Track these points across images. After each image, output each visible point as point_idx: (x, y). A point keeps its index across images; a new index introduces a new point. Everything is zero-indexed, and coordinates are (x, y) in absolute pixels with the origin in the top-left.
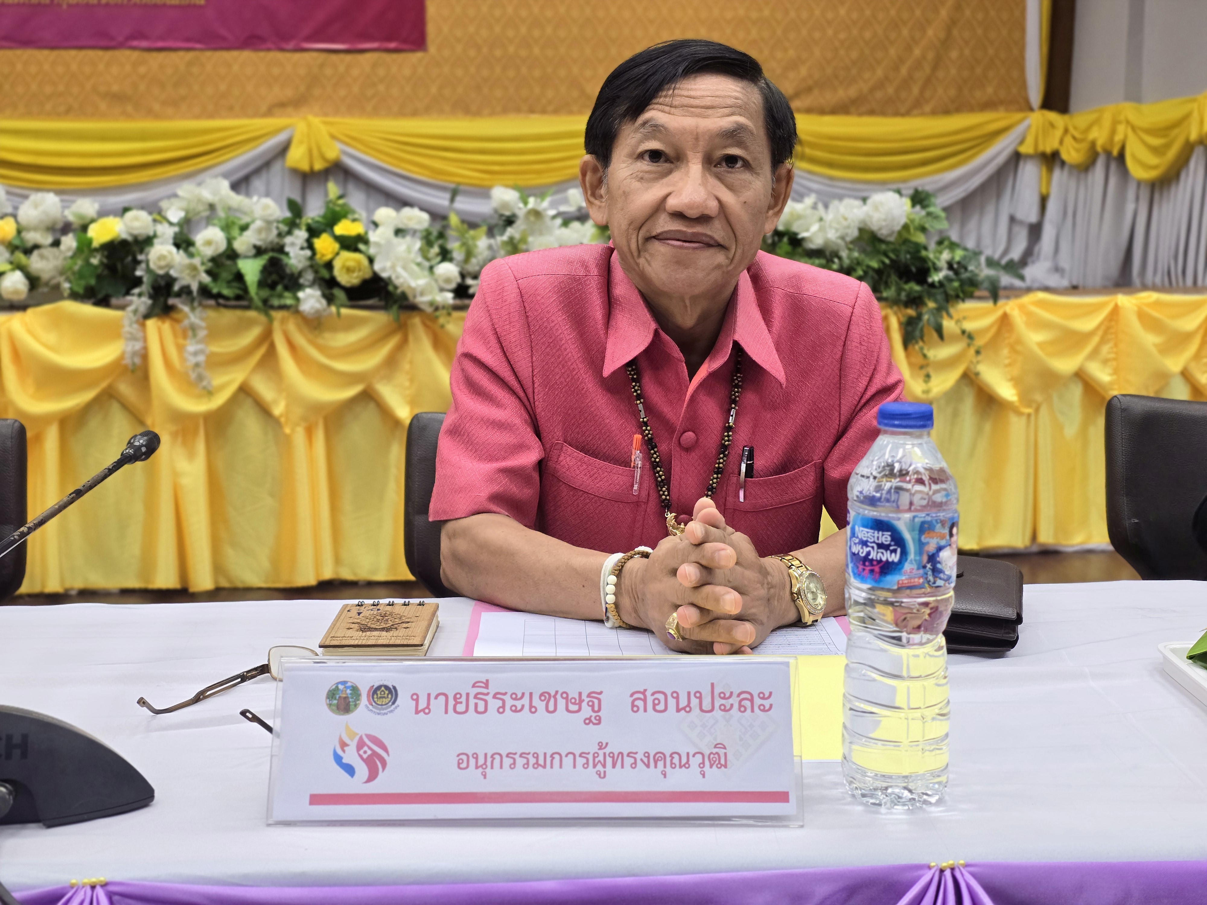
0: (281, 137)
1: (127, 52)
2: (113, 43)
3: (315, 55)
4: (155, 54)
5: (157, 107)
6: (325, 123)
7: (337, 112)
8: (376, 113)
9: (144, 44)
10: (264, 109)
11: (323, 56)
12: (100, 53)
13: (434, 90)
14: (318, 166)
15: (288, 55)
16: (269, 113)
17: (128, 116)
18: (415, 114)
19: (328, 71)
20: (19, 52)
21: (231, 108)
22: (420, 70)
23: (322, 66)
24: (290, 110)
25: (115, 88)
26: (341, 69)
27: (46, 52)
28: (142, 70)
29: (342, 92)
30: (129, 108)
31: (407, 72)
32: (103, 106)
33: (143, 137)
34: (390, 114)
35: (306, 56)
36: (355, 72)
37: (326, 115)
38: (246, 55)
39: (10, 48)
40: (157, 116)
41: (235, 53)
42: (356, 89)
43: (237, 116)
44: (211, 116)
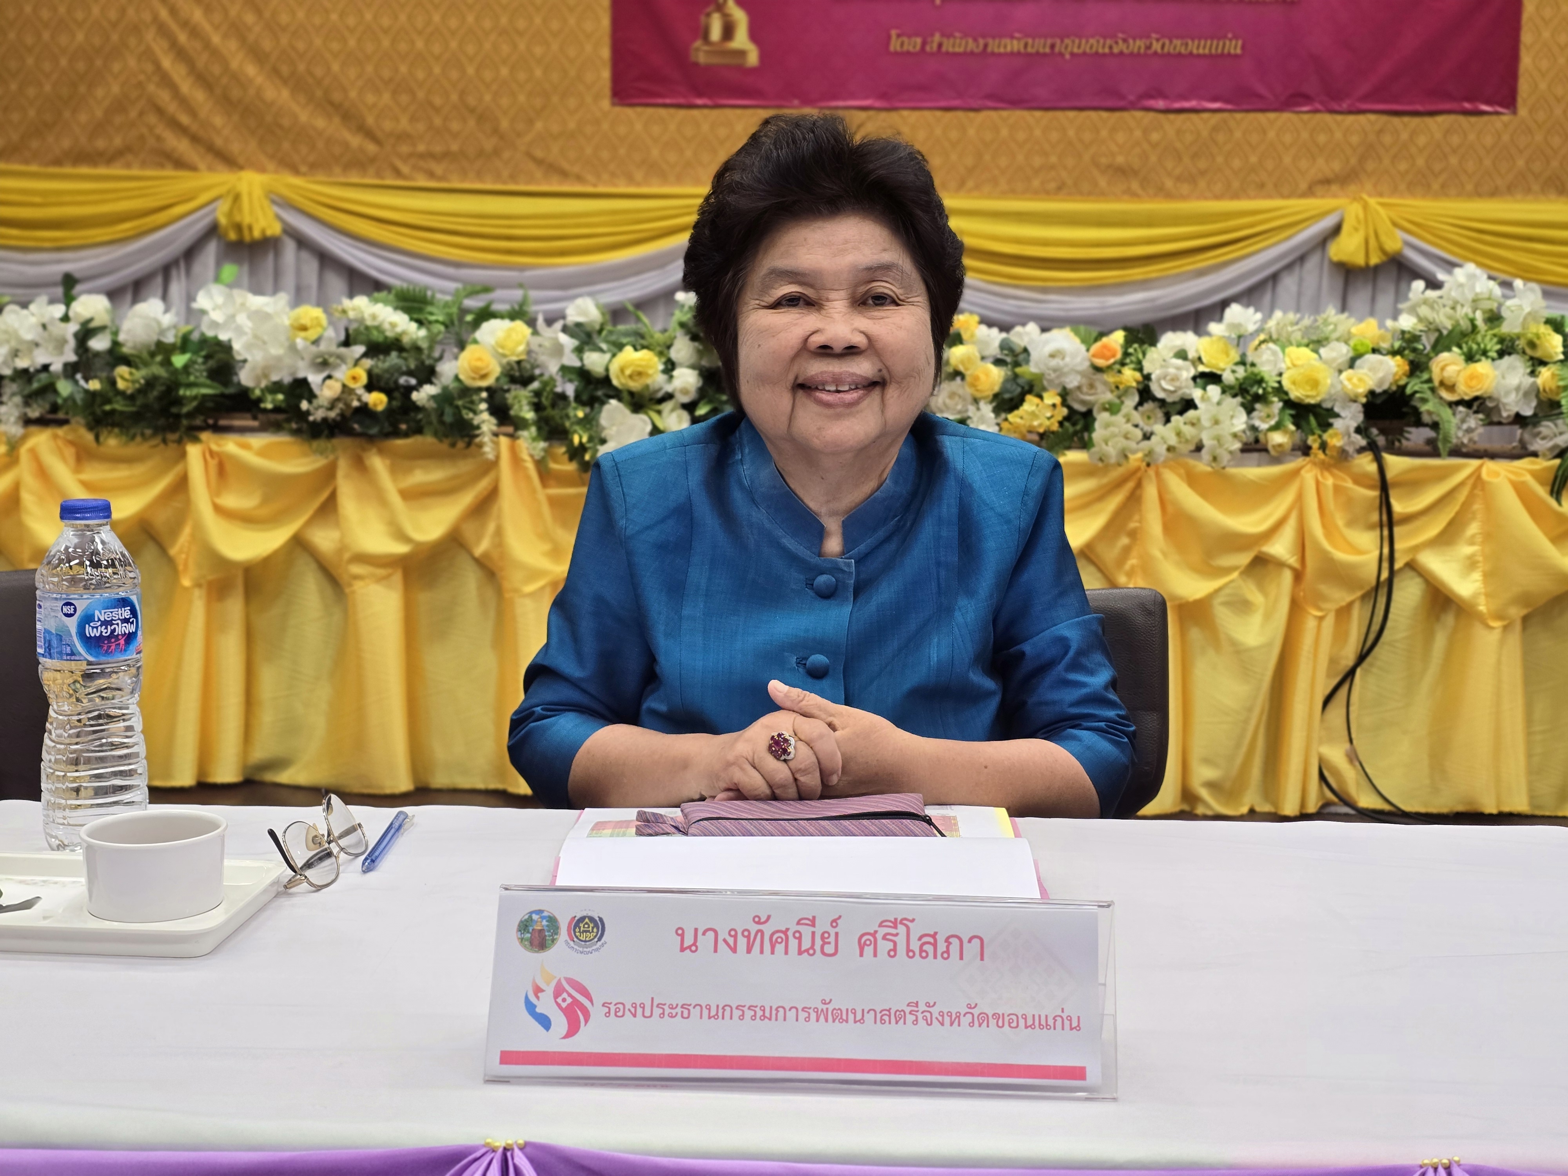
0: (1328, 222)
1: (1139, 114)
2: (1122, 103)
3: (1372, 117)
4: (1172, 116)
5: (1169, 184)
6: (1383, 205)
7: (1395, 191)
8: (1444, 192)
9: (1161, 104)
10: (1303, 186)
11: (1384, 118)
12: (1104, 114)
13: (1521, 163)
14: (1374, 260)
15: (1339, 118)
16: (1309, 192)
17: (1134, 195)
18: (1494, 193)
19: (1387, 139)
20: (1005, 113)
21: (1262, 186)
22: (1506, 138)
23: (1380, 132)
24: (1334, 188)
25: (1120, 160)
26: (1404, 136)
27: (1038, 114)
28: (1155, 137)
29: (1403, 166)
30: (1135, 185)
31: (1489, 140)
32: (1103, 182)
33: (1149, 221)
34: (1462, 194)
35: (1362, 118)
36: (1422, 140)
37: (1381, 195)
38: (1285, 117)
39: (995, 109)
40: (1169, 196)
41: (1272, 115)
42: (1420, 162)
43: (1269, 197)
44: (1235, 196)
